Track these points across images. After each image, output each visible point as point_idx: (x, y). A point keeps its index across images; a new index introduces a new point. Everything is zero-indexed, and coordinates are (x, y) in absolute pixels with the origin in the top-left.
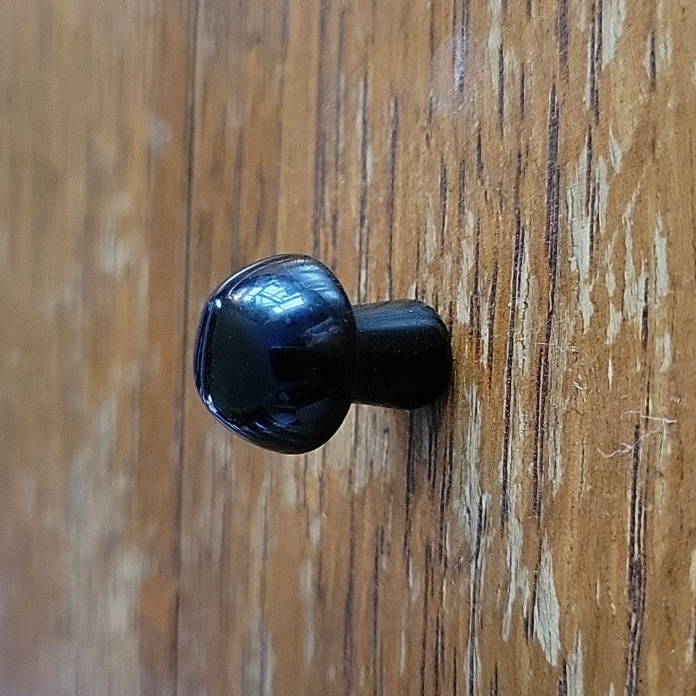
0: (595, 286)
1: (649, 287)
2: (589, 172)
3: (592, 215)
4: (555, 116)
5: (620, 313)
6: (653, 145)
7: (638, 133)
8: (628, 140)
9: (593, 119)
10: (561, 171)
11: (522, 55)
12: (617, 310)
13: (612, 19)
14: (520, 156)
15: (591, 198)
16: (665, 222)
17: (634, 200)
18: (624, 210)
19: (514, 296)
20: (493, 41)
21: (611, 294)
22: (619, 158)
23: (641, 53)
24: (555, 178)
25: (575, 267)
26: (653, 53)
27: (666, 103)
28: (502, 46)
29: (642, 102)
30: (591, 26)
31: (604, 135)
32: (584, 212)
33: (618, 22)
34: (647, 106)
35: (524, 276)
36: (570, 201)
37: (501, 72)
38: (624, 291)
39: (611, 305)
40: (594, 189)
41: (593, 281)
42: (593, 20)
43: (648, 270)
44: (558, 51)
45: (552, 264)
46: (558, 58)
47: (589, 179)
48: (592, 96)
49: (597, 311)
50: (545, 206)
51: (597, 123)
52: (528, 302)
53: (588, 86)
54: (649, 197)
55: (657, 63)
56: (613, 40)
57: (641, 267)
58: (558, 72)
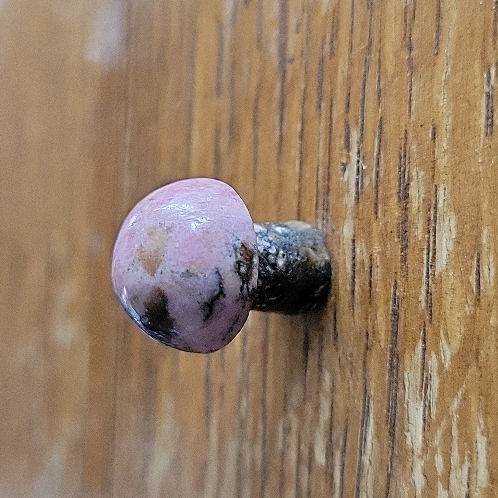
0: (426, 462)
1: (471, 475)
2: (423, 363)
3: (425, 401)
4: (397, 308)
5: (446, 492)
6: (477, 354)
7: (464, 339)
8: (456, 344)
9: (428, 317)
10: (400, 356)
11: (369, 247)
12: (444, 488)
13: (444, 234)
14: (367, 335)
15: (425, 385)
16: (486, 424)
17: (460, 396)
18: (451, 403)
19: (360, 452)
20: (347, 230)
21: (439, 473)
22: (448, 357)
23: (468, 270)
24: (395, 360)
25: (410, 441)
26: (478, 273)
27: (488, 319)
28: (354, 236)
29: (468, 313)
30: (427, 236)
31: (437, 334)
32: (418, 397)
33: (449, 238)
34: (473, 317)
35: (369, 438)
36: (407, 384)
37: (354, 258)
38: (450, 473)
39: (439, 482)
40: (427, 378)
41: (424, 457)
42: (429, 232)
43: (471, 460)
44: (400, 250)
45: (392, 433)
46: (400, 257)
47: (423, 369)
48: (427, 297)
49: (427, 483)
50: (387, 383)
51: (431, 322)
52: (371, 460)
53: (424, 288)
54: (473, 398)
55: (481, 281)
56: (445, 253)
57: (464, 456)
58: (399, 270)
